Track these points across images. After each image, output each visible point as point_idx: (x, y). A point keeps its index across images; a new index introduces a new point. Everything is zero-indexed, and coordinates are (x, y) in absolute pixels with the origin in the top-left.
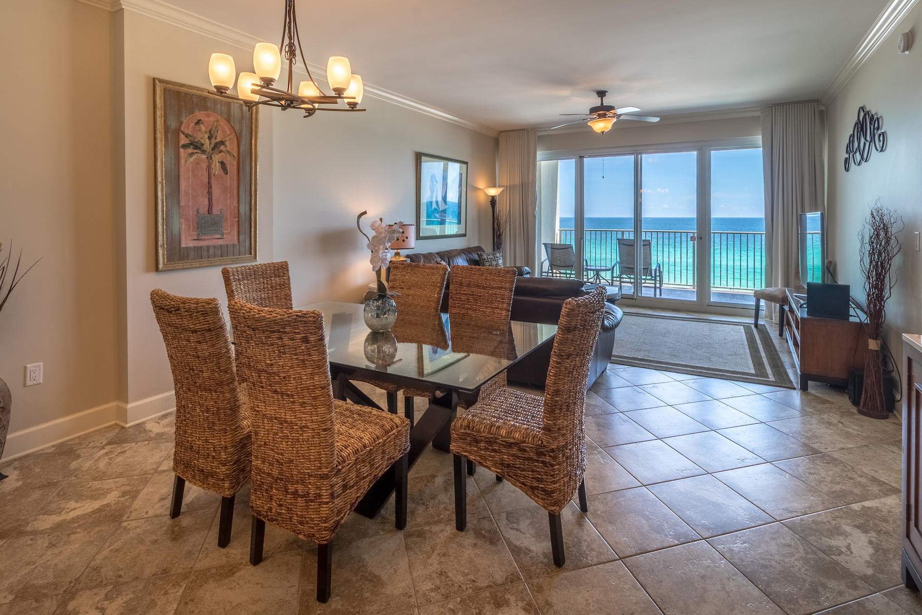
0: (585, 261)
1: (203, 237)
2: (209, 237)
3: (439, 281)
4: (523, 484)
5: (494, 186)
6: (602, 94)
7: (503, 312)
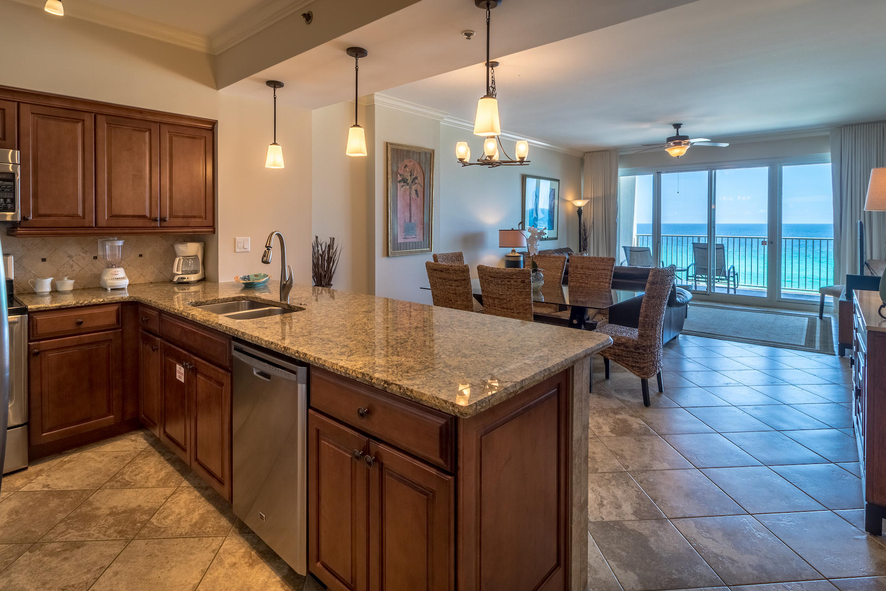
0: (661, 263)
1: (407, 237)
2: (410, 237)
3: (561, 265)
4: (627, 364)
5: (579, 198)
6: (677, 126)
7: (606, 284)
